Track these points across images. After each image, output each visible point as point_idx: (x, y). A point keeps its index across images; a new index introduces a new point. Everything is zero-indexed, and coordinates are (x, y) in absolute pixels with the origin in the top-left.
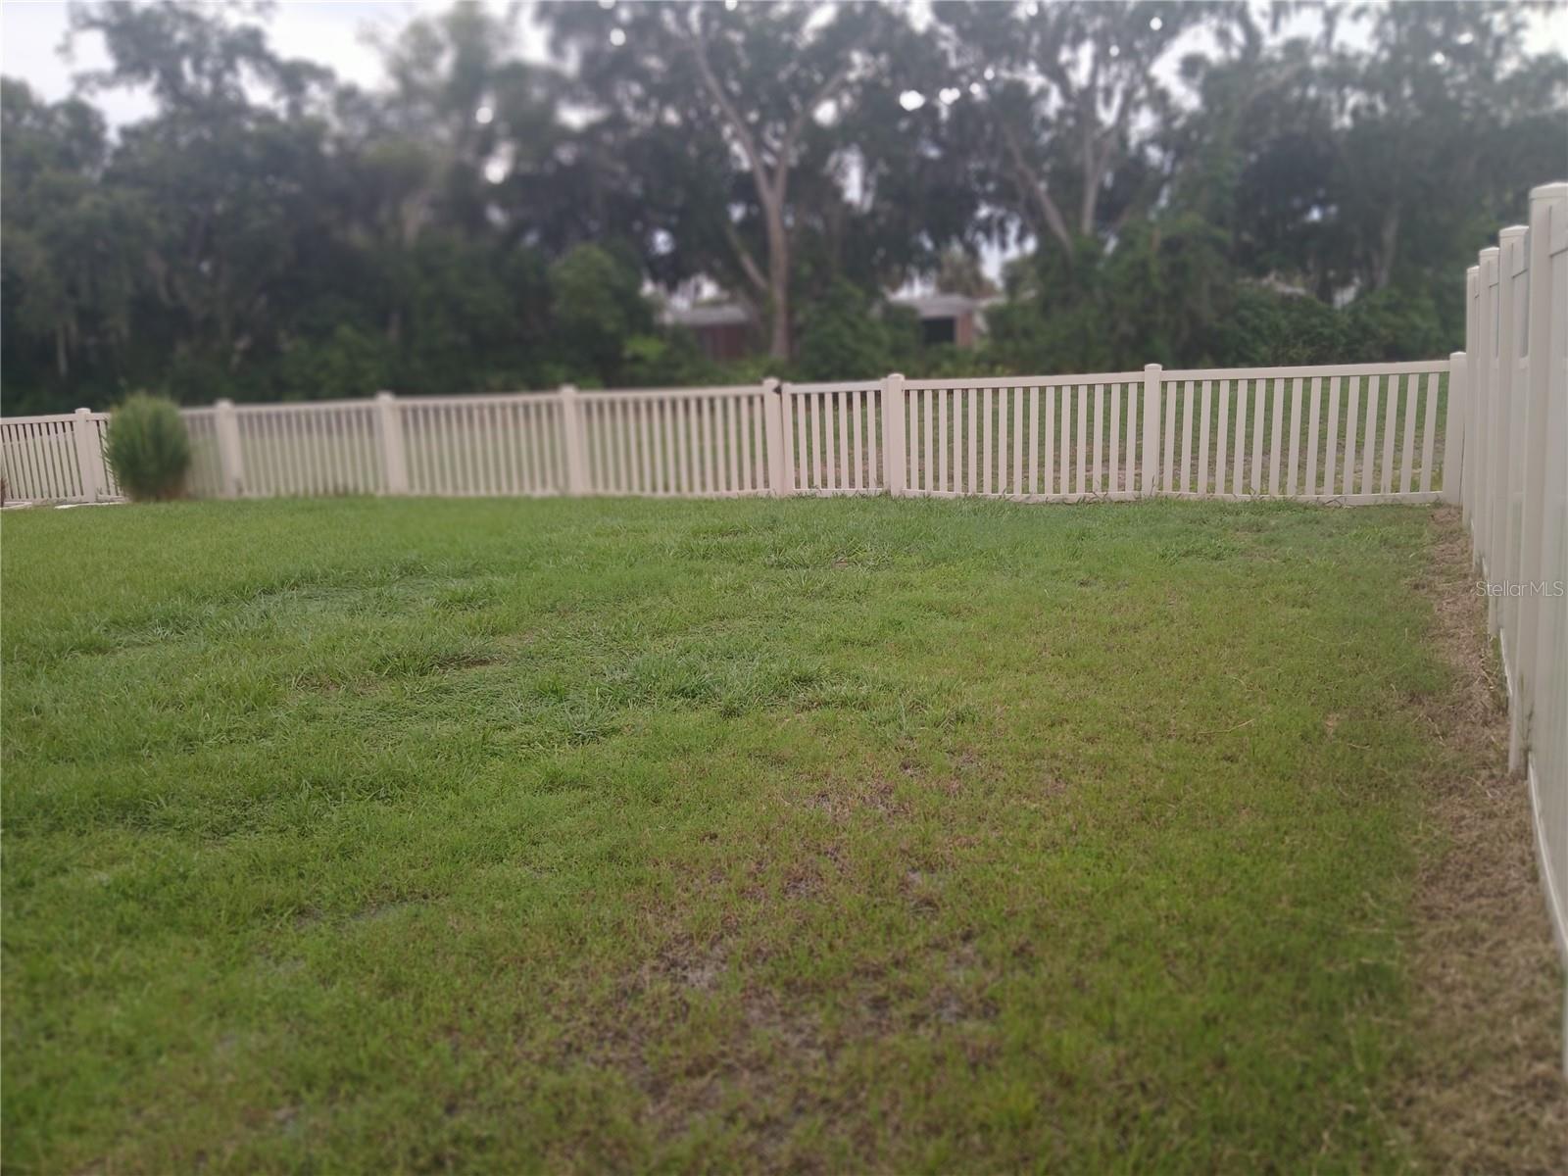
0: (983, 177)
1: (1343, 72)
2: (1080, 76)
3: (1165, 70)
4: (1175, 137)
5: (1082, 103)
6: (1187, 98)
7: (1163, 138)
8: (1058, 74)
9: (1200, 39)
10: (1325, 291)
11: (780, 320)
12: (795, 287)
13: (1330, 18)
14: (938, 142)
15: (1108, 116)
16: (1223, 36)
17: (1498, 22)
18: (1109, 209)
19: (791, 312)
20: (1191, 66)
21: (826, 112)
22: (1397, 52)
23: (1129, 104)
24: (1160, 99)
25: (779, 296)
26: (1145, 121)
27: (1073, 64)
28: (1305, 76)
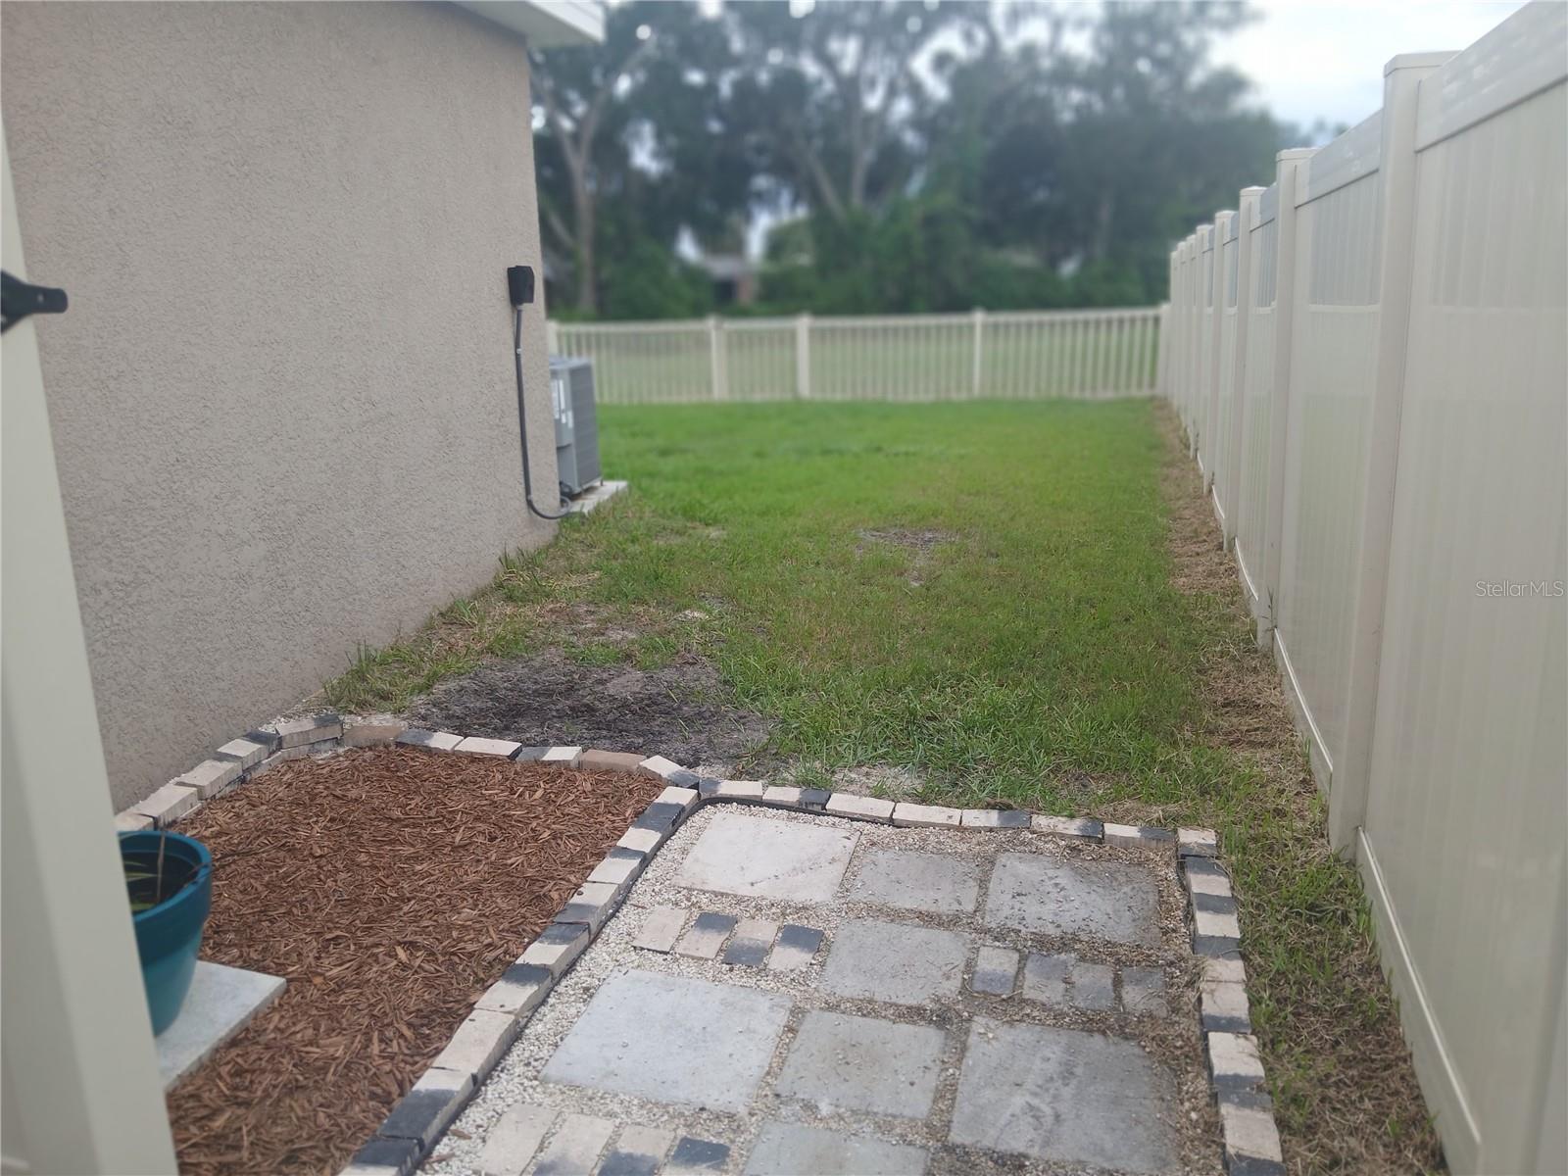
0: (760, 150)
1: (1066, 73)
2: (847, 66)
3: (921, 64)
4: (927, 122)
5: (850, 88)
6: (938, 89)
7: (917, 122)
8: (829, 62)
9: (949, 39)
10: (1053, 262)
11: (587, 276)
12: (600, 245)
13: (1057, 25)
14: (722, 117)
15: (873, 101)
16: (969, 37)
17: (1189, 38)
18: (875, 185)
19: (597, 269)
20: (942, 61)
21: (624, 85)
22: (1111, 59)
23: (892, 92)
24: (916, 89)
25: (585, 253)
26: (903, 107)
27: (842, 56)
28: (1036, 76)
